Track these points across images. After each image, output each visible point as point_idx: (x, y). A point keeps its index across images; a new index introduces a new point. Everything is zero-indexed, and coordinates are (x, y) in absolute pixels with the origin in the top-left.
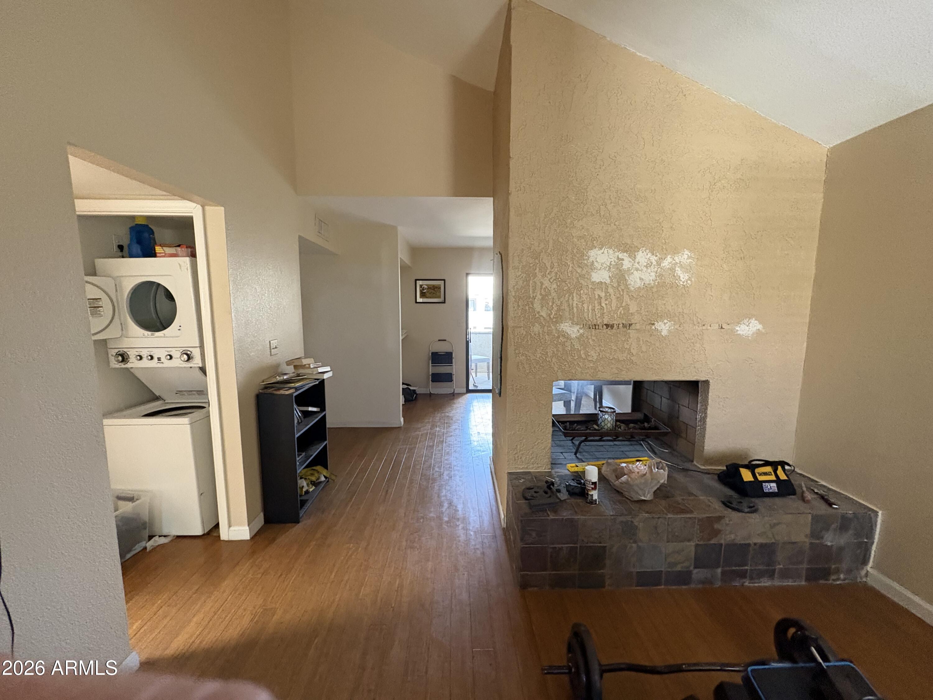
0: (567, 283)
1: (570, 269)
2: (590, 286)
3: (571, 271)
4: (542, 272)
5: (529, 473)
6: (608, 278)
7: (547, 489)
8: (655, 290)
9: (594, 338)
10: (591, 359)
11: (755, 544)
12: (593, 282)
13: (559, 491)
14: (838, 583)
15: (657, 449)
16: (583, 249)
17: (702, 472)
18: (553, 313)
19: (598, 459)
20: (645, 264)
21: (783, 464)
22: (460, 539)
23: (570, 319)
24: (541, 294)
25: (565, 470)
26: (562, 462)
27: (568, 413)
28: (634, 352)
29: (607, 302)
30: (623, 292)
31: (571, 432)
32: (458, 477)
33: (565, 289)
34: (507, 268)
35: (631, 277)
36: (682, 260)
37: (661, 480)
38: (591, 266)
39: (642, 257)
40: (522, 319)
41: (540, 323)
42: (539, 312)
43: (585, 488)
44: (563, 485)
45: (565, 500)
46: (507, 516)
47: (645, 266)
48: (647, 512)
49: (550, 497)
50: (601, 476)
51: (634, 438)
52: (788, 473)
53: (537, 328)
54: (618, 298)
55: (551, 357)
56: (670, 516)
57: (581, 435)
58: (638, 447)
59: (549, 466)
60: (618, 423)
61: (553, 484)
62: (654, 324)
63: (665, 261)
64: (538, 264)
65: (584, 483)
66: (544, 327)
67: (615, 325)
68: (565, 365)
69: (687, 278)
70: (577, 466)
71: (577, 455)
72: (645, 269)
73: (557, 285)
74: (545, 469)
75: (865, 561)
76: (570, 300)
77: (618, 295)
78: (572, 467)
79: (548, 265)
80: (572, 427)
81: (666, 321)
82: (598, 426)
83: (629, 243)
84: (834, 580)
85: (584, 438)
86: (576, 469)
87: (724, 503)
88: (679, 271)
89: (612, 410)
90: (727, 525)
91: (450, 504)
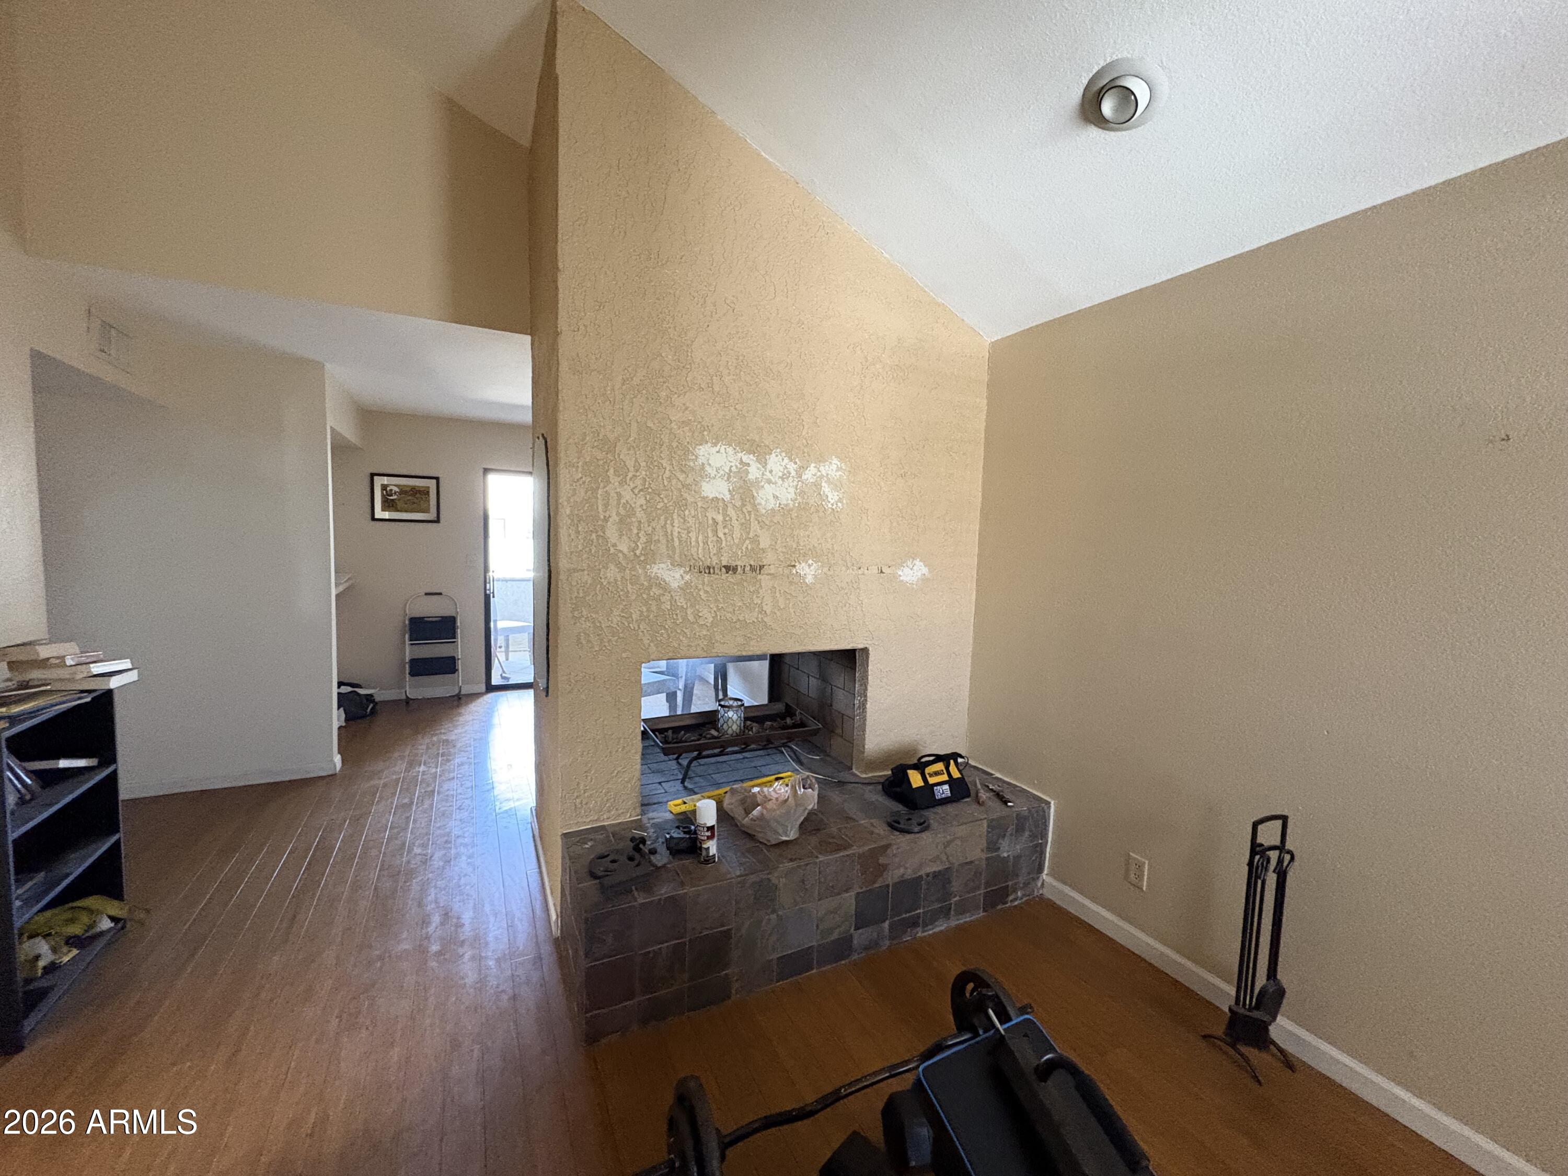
0: (662, 496)
1: (667, 473)
2: (700, 504)
3: (669, 478)
4: (619, 476)
5: (603, 827)
6: (727, 493)
7: (632, 853)
8: (794, 514)
9: (708, 589)
10: (703, 623)
11: (928, 875)
12: (704, 498)
13: (653, 852)
14: (1016, 903)
15: (806, 756)
16: (688, 443)
17: (863, 784)
18: (640, 547)
19: (718, 785)
20: (781, 474)
21: (955, 756)
22: (466, 980)
23: (670, 557)
24: (618, 514)
25: (665, 812)
26: (661, 800)
27: (672, 714)
28: (768, 609)
29: (726, 531)
30: (750, 515)
31: (676, 745)
32: (464, 858)
33: (658, 507)
34: (556, 464)
35: (761, 493)
36: (829, 473)
37: (809, 805)
38: (700, 471)
39: (777, 462)
40: (585, 556)
41: (619, 565)
42: (614, 545)
43: (696, 838)
44: (661, 840)
45: (664, 866)
46: (562, 915)
47: (780, 477)
48: (791, 860)
49: (638, 865)
50: (722, 814)
51: (772, 743)
52: (961, 768)
53: (612, 572)
54: (742, 524)
55: (637, 621)
56: (821, 858)
57: (689, 750)
58: (778, 757)
59: (638, 811)
60: (749, 723)
61: (643, 841)
62: (794, 566)
63: (807, 472)
64: (611, 461)
65: (695, 831)
66: (625, 570)
67: (739, 567)
68: (662, 635)
69: (836, 498)
70: (685, 803)
71: (686, 784)
72: (780, 482)
73: (646, 499)
74: (630, 817)
75: (1040, 869)
76: (667, 526)
77: (743, 521)
78: (676, 806)
79: (630, 464)
80: (677, 738)
81: (810, 562)
82: (718, 731)
83: (757, 440)
84: (1011, 901)
85: (696, 753)
86: (683, 808)
87: (890, 825)
88: (826, 488)
89: (740, 703)
90: (894, 855)
91: (446, 915)
